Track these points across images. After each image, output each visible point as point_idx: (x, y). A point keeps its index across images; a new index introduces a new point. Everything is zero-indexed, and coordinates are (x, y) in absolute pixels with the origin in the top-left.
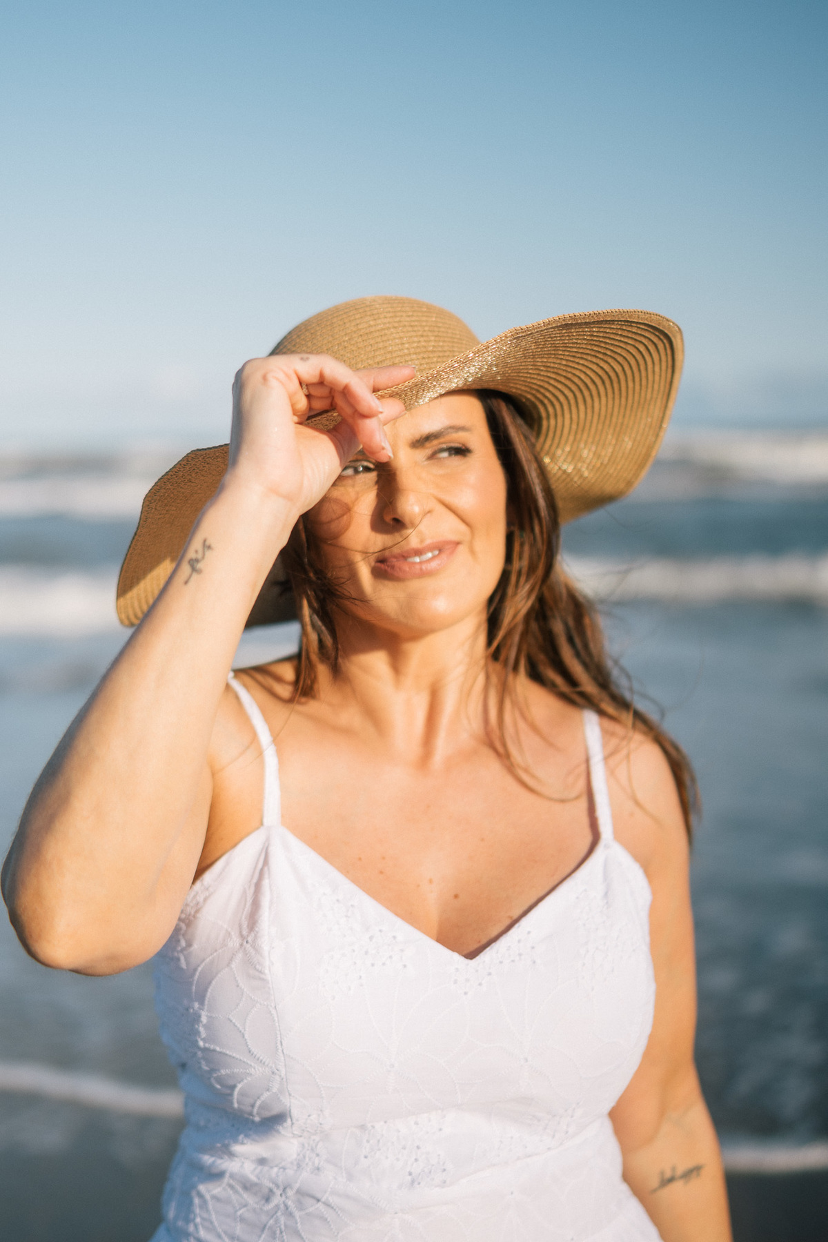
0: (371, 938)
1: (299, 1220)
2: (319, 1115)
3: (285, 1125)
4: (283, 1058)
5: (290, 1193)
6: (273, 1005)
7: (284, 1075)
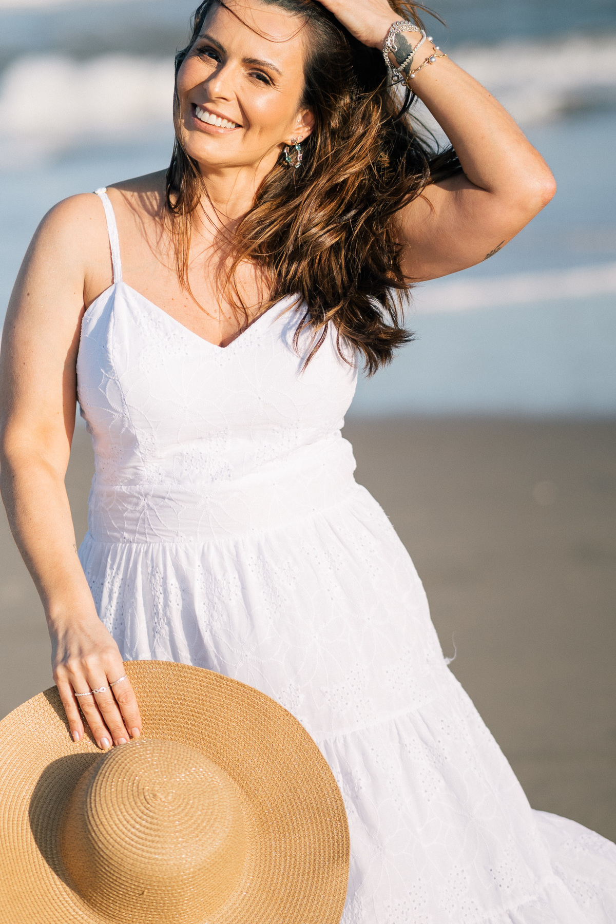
0: (169, 339)
1: (156, 511)
2: (152, 438)
4: (127, 408)
5: (149, 497)
6: (116, 378)
7: (129, 417)
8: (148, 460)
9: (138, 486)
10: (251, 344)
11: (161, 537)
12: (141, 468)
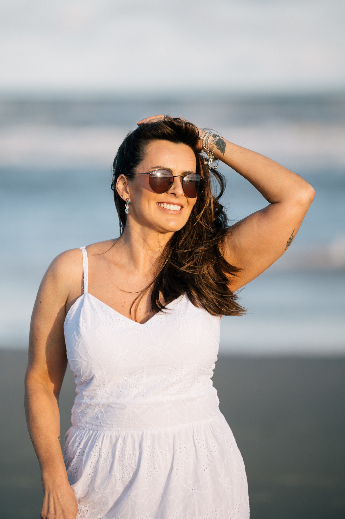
0: (112, 320)
1: (104, 413)
2: (103, 375)
3: (94, 380)
4: (89, 357)
5: (100, 406)
6: (84, 341)
7: (90, 363)
8: (101, 386)
9: (95, 400)
10: (157, 322)
11: (104, 427)
12: (97, 390)
